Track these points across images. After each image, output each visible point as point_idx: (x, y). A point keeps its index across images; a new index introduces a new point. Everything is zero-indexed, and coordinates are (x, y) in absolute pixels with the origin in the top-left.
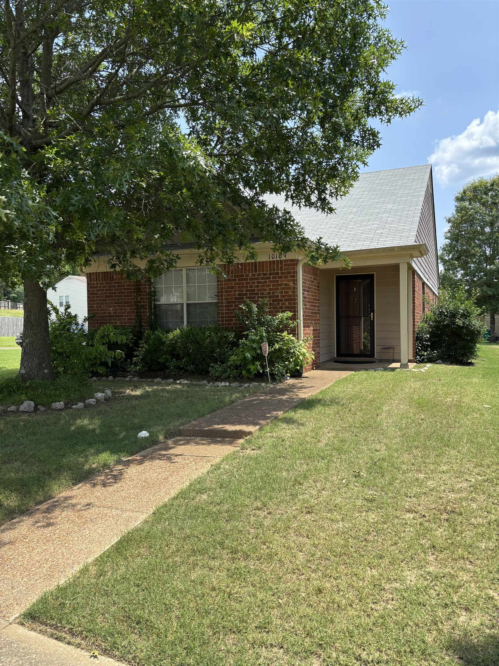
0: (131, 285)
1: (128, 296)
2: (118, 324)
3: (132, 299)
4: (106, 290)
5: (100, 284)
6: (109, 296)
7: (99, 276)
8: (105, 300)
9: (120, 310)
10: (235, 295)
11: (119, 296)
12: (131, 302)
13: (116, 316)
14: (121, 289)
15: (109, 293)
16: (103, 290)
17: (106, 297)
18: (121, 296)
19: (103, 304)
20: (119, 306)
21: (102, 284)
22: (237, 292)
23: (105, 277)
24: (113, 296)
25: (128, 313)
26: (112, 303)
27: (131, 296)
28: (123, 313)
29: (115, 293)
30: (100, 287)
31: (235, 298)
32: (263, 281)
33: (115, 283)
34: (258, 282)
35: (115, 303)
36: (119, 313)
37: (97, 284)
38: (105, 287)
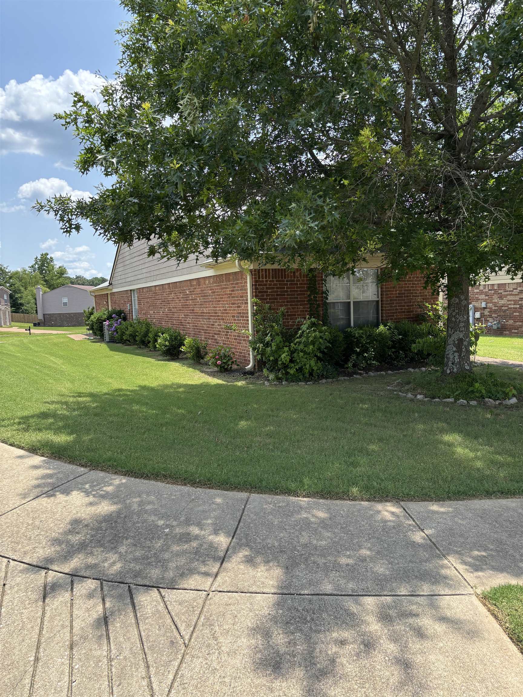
0: (305, 284)
1: (301, 294)
2: (290, 323)
3: (306, 298)
4: (277, 288)
5: (270, 281)
6: (280, 295)
7: (269, 273)
8: (276, 299)
9: (293, 308)
10: (396, 294)
11: (292, 295)
12: (304, 301)
13: (288, 315)
14: (294, 288)
15: (280, 292)
16: (273, 288)
17: (277, 295)
18: (294, 295)
19: (274, 302)
20: (291, 305)
21: (273, 281)
22: (398, 292)
23: (276, 274)
24: (284, 295)
25: (301, 311)
26: (284, 302)
27: (304, 294)
28: (295, 312)
29: (287, 291)
30: (270, 285)
31: (397, 297)
32: (416, 283)
33: (287, 281)
34: (413, 284)
35: (287, 302)
36: (291, 312)
37: (267, 281)
38: (275, 285)
